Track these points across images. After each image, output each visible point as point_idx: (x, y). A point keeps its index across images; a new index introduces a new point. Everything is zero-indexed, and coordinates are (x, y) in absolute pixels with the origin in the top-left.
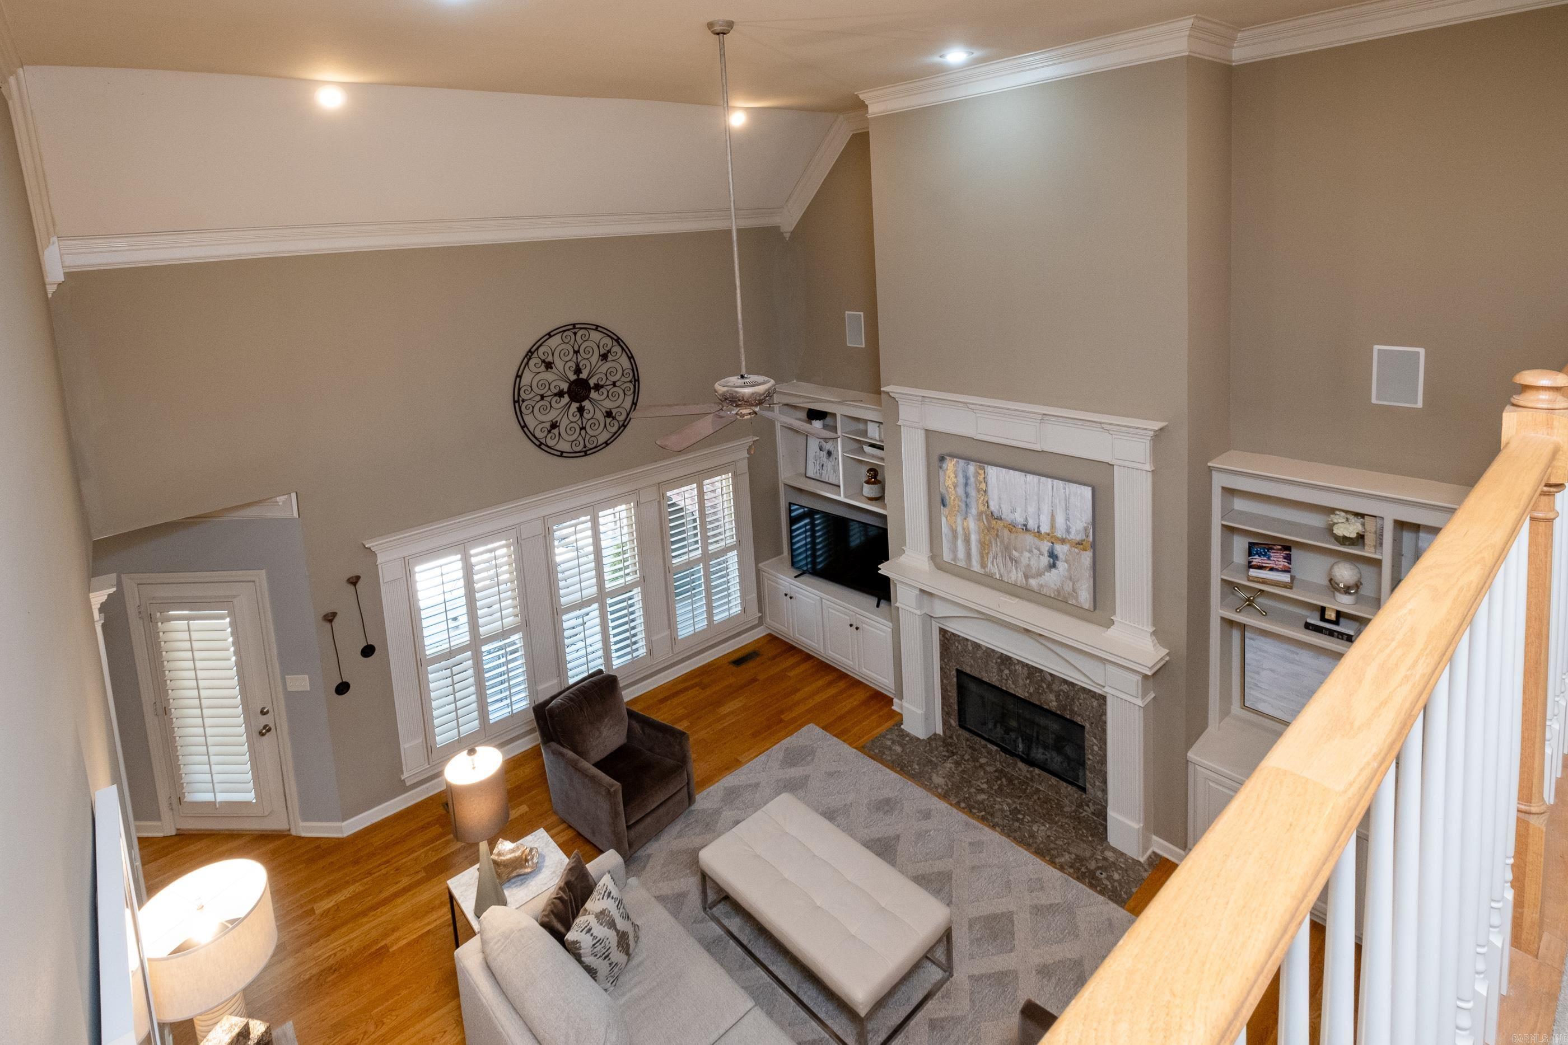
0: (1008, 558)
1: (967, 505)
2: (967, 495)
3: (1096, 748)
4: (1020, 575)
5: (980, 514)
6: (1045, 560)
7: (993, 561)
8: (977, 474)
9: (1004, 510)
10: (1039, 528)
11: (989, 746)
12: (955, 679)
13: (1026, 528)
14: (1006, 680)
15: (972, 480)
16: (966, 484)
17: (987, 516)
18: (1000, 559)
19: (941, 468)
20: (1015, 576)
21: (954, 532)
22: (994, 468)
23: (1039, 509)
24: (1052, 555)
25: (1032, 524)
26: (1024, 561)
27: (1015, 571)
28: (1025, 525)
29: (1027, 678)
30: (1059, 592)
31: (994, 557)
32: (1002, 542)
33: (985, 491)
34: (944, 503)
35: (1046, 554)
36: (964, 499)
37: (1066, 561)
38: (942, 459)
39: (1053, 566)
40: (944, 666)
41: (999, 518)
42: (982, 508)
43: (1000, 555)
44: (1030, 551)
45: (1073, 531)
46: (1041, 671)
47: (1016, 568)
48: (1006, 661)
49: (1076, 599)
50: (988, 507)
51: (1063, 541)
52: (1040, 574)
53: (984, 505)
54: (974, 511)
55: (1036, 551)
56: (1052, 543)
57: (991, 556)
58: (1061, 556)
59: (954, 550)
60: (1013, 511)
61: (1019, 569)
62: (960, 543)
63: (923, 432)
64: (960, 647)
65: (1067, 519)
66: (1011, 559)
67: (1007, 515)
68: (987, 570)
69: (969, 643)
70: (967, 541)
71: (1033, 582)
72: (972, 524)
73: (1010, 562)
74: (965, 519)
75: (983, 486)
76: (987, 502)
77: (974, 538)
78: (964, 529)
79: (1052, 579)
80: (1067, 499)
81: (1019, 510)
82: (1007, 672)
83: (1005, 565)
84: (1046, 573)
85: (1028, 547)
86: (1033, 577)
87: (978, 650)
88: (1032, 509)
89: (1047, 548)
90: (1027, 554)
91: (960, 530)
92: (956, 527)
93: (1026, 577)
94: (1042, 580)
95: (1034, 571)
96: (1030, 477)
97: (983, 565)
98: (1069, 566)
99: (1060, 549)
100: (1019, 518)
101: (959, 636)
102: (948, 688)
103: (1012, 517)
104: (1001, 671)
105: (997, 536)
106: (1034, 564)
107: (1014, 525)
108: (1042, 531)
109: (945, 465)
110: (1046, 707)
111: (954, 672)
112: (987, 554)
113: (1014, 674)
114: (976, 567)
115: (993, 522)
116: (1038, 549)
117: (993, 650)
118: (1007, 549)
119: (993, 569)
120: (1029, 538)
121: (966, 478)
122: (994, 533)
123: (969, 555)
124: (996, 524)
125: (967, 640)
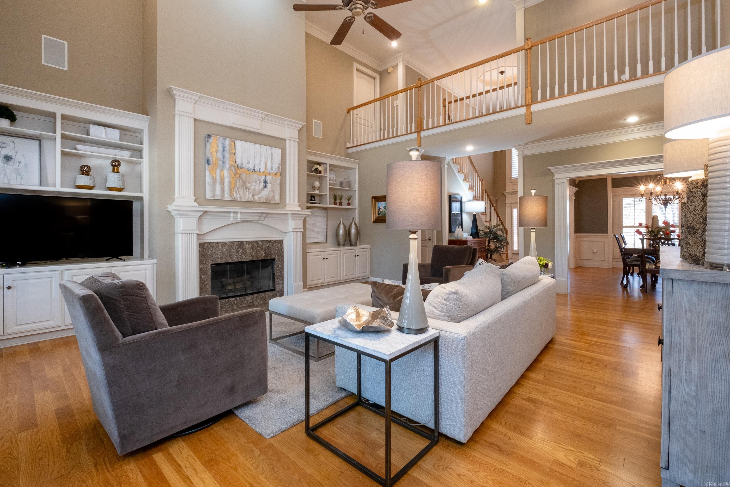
0: (245, 188)
1: (223, 162)
2: (224, 157)
4: (251, 195)
5: (231, 167)
6: (262, 185)
7: (237, 192)
8: (230, 144)
9: (244, 162)
10: (260, 170)
11: (231, 299)
12: (210, 272)
13: (254, 171)
14: (241, 255)
15: (227, 148)
16: (224, 151)
17: (235, 167)
18: (240, 190)
19: (208, 141)
20: (248, 197)
21: (214, 180)
22: (240, 141)
23: (260, 160)
24: (265, 182)
25: (257, 169)
26: (253, 188)
27: (248, 194)
28: (254, 169)
29: (251, 249)
30: (267, 199)
31: (237, 190)
32: (242, 180)
33: (234, 154)
34: (208, 163)
35: (263, 182)
36: (222, 159)
37: (271, 183)
38: (209, 136)
39: (265, 187)
40: (202, 267)
41: (241, 168)
42: (232, 163)
43: (240, 187)
44: (256, 182)
45: (274, 169)
46: (257, 241)
47: (249, 192)
48: (241, 244)
49: (274, 201)
50: (235, 162)
51: (270, 174)
52: (259, 192)
53: (233, 161)
54: (227, 166)
55: (258, 182)
56: (265, 176)
57: (236, 189)
58: (269, 181)
59: (214, 191)
60: (248, 163)
61: (250, 193)
62: (218, 187)
63: (192, 120)
64: (214, 250)
65: (272, 164)
66: (246, 188)
67: (245, 165)
68: (233, 197)
69: (220, 245)
70: (222, 183)
71: (256, 197)
72: (226, 173)
73: (245, 190)
74: (222, 171)
75: (233, 151)
76: (235, 160)
77: (226, 181)
78: (221, 176)
79: (265, 193)
80: (272, 155)
81: (251, 162)
82: (241, 251)
83: (243, 192)
84: (262, 191)
85: (255, 180)
86: (256, 195)
87: (225, 246)
88: (257, 161)
89: (263, 179)
90: (254, 184)
91: (218, 178)
92: (216, 176)
93: (253, 195)
94: (260, 195)
95: (257, 192)
96: (257, 146)
97: (231, 195)
98: (272, 186)
99: (269, 178)
100: (251, 166)
101: (213, 243)
102: (205, 280)
103: (247, 166)
104: (238, 252)
105: (240, 177)
106: (257, 188)
107: (248, 170)
108: (262, 171)
109: (211, 140)
110: (260, 259)
111: (210, 267)
112: (234, 188)
113: (245, 250)
114: (227, 197)
115: (238, 170)
116: (259, 180)
117: (233, 242)
118: (244, 183)
119: (237, 196)
120: (255, 176)
121: (224, 147)
122: (238, 176)
123: (223, 191)
124: (239, 171)
125: (218, 243)
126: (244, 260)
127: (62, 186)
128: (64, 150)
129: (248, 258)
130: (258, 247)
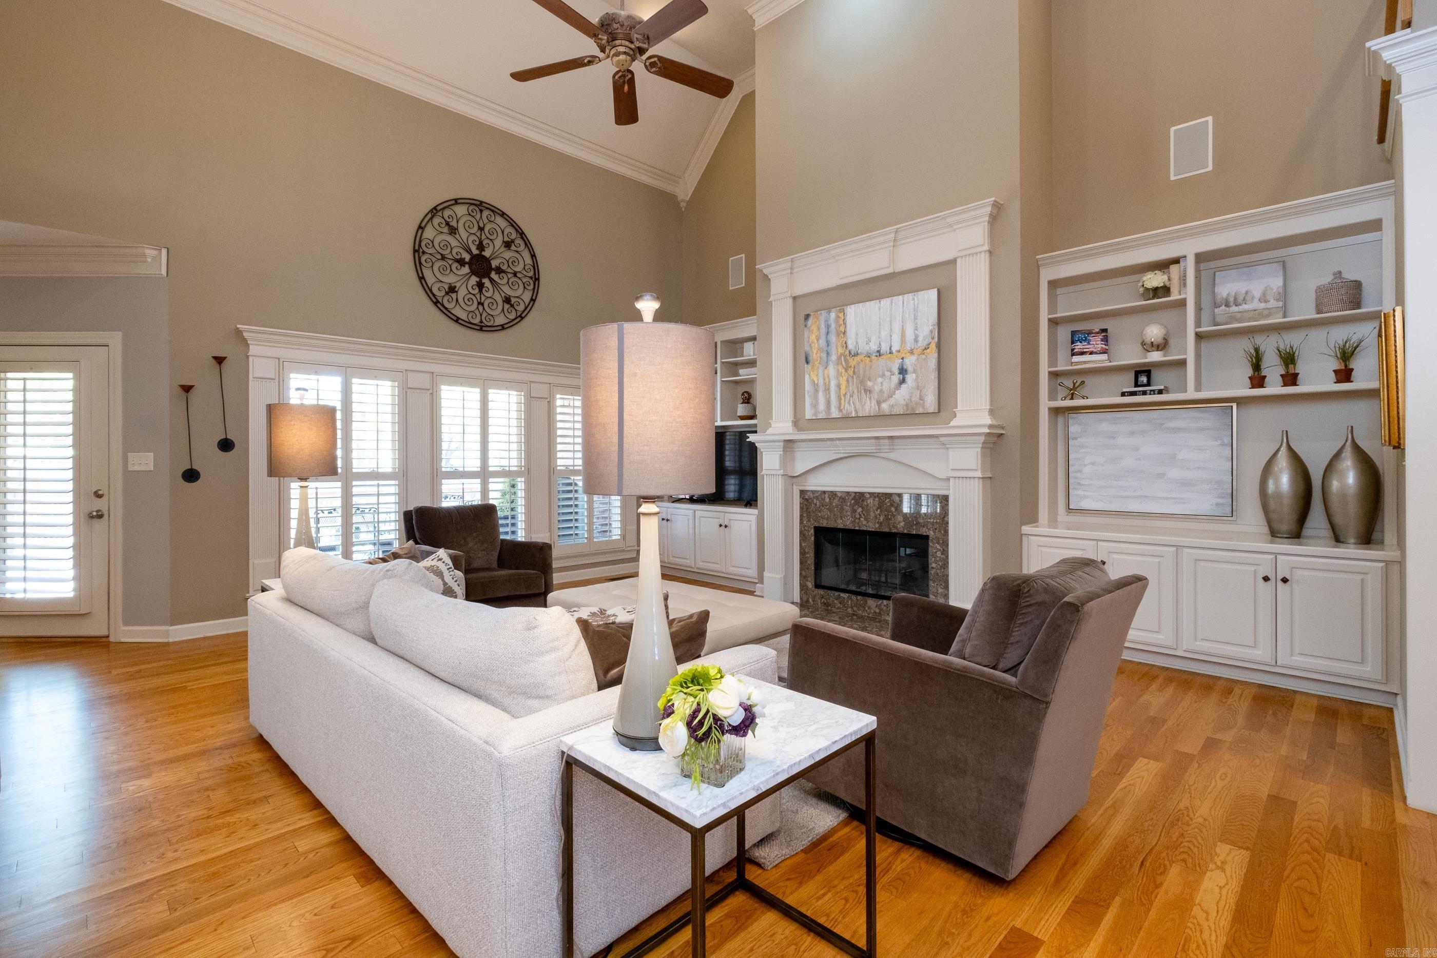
0: (863, 391)
1: (828, 353)
2: (828, 343)
3: (939, 554)
4: (874, 403)
5: (839, 358)
6: (896, 378)
7: (850, 401)
8: (838, 317)
9: (860, 344)
10: (890, 349)
11: (843, 595)
12: (813, 538)
13: (879, 353)
14: (859, 519)
15: (833, 326)
16: (828, 333)
17: (845, 356)
18: (855, 396)
19: (806, 326)
20: (869, 407)
21: (816, 386)
22: (853, 306)
23: (891, 329)
24: (903, 371)
25: (885, 348)
26: (877, 388)
27: (869, 402)
28: (879, 351)
29: (878, 508)
30: (907, 405)
31: (850, 396)
32: (858, 377)
33: (844, 333)
34: (807, 362)
35: (896, 371)
36: (825, 348)
37: (914, 372)
38: (807, 318)
39: (903, 381)
40: (803, 529)
41: (856, 354)
42: (841, 351)
43: (856, 391)
44: (883, 376)
45: (920, 339)
46: (891, 495)
47: (870, 398)
48: (859, 498)
49: (923, 407)
50: (846, 347)
51: (911, 352)
52: (891, 395)
53: (843, 347)
54: (834, 357)
55: (888, 374)
56: (903, 358)
57: (848, 395)
58: (910, 369)
59: (815, 405)
60: (869, 341)
61: (872, 398)
62: (821, 395)
63: (790, 300)
64: (818, 503)
65: (916, 329)
66: (866, 391)
67: (863, 348)
68: (844, 412)
69: (827, 495)
70: (827, 389)
71: (885, 406)
72: (832, 371)
73: (865, 395)
74: (826, 368)
75: (842, 328)
76: (846, 343)
77: (833, 384)
78: (824, 379)
79: (902, 396)
80: (916, 310)
81: (873, 339)
82: (860, 510)
83: (860, 400)
84: (897, 392)
85: (881, 373)
86: (884, 401)
87: (834, 499)
88: (884, 334)
89: (897, 366)
90: (880, 380)
91: (821, 382)
92: (818, 380)
93: (879, 403)
94: (892, 401)
95: (885, 395)
96: (883, 302)
97: (840, 410)
98: (917, 376)
99: (910, 362)
100: (873, 346)
101: (817, 492)
102: (806, 550)
103: (867, 348)
104: (854, 511)
105: (854, 372)
106: (886, 387)
107: (869, 356)
108: (894, 350)
109: (810, 322)
110: (894, 531)
111: (812, 531)
112: (845, 395)
113: (866, 509)
114: (835, 413)
115: (850, 360)
116: (890, 370)
117: (848, 493)
118: (862, 382)
119: (849, 409)
120: (882, 362)
121: (828, 326)
122: (851, 371)
123: (828, 403)
124: (853, 362)
125: (824, 492)
126: (865, 529)
127: (722, 420)
128: (723, 379)
129: (872, 526)
130: (892, 505)
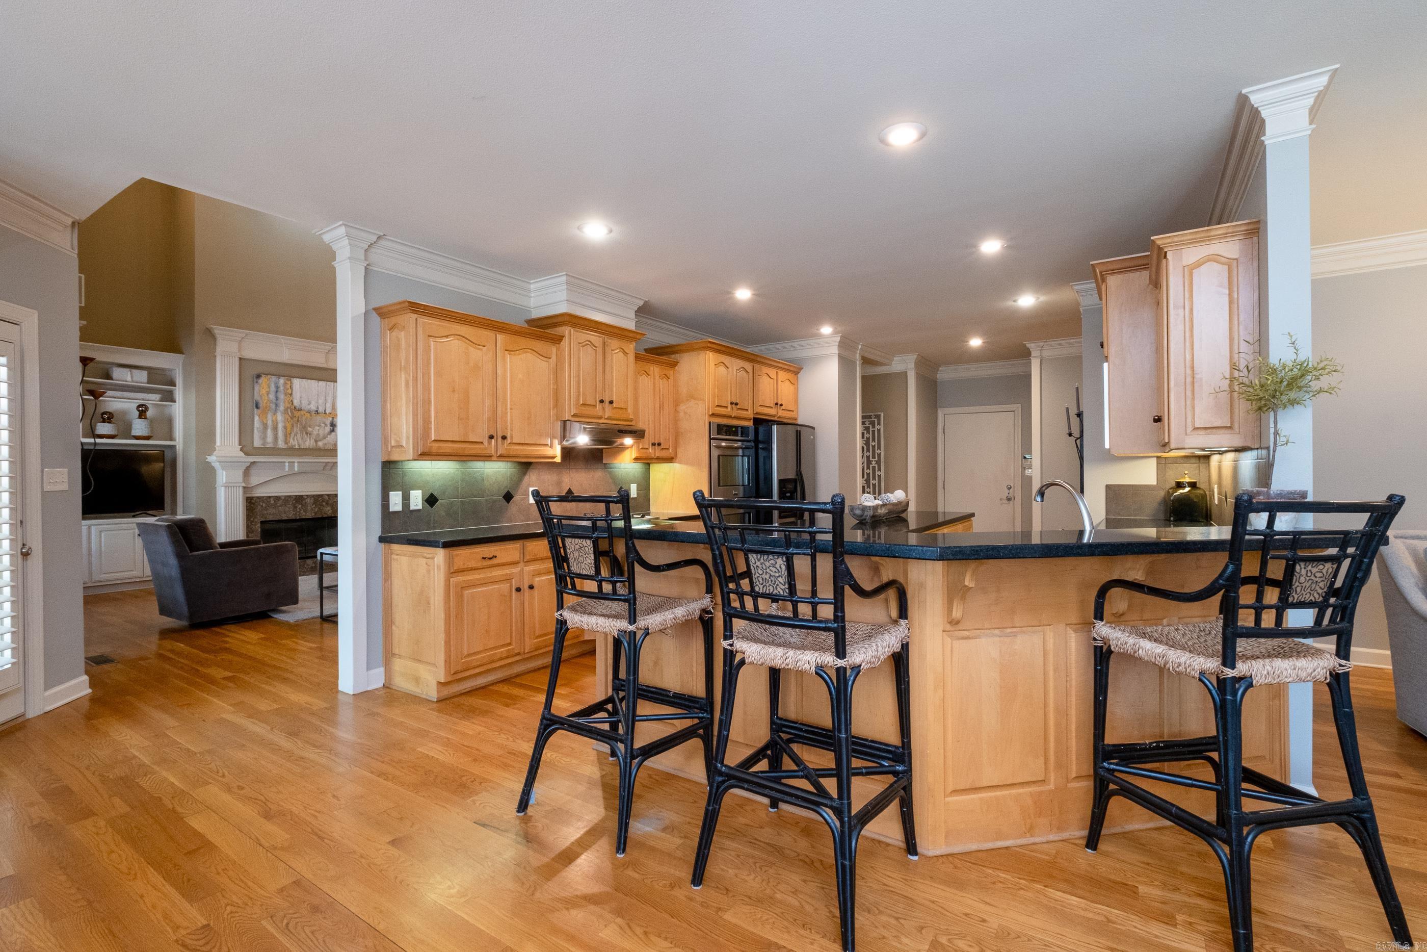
0: (304, 433)
1: (277, 405)
2: (277, 399)
4: (312, 441)
5: (286, 410)
6: (328, 429)
7: (294, 438)
8: (285, 384)
9: (303, 402)
10: (325, 411)
12: (259, 530)
13: (317, 412)
14: (300, 512)
15: (282, 388)
16: (277, 392)
17: (291, 409)
18: (299, 435)
19: (257, 382)
20: (309, 443)
21: (265, 426)
22: (298, 379)
23: (326, 400)
24: (332, 425)
25: (321, 410)
26: (315, 433)
27: (309, 440)
31: (295, 436)
32: (301, 424)
33: (291, 394)
34: (257, 407)
35: (329, 425)
36: (274, 401)
38: (258, 376)
39: (333, 430)
40: (250, 524)
41: (300, 410)
42: (288, 405)
43: (299, 432)
44: (319, 426)
46: (322, 496)
47: (310, 438)
48: (300, 499)
50: (292, 404)
52: (325, 438)
53: (290, 403)
54: (282, 408)
55: (323, 425)
56: (333, 418)
57: (293, 435)
58: (337, 424)
59: (264, 438)
60: (309, 404)
61: (312, 439)
62: (270, 433)
63: (237, 360)
64: (264, 505)
66: (307, 433)
67: (305, 406)
68: (289, 445)
69: (272, 499)
70: (275, 429)
71: (320, 444)
72: (280, 417)
73: (306, 436)
74: (275, 414)
75: (289, 391)
76: (292, 401)
77: (280, 426)
78: (273, 421)
79: (332, 438)
81: (313, 403)
82: (300, 506)
83: (302, 438)
84: (329, 436)
85: (318, 423)
86: (320, 440)
87: (278, 501)
88: (320, 401)
89: (329, 421)
90: (317, 428)
91: (270, 423)
92: (267, 421)
93: (316, 441)
94: (325, 441)
95: (321, 436)
96: (321, 383)
97: (286, 443)
99: (337, 420)
100: (313, 407)
101: (263, 497)
103: (309, 407)
104: (296, 507)
105: (298, 421)
106: (321, 432)
107: (309, 412)
108: (327, 412)
109: (260, 381)
110: (325, 516)
111: (259, 525)
112: (290, 434)
113: (305, 506)
114: (281, 444)
115: (296, 413)
116: (324, 423)
117: (290, 496)
118: (304, 428)
119: (293, 442)
120: (319, 418)
121: (277, 387)
122: (296, 419)
123: (276, 438)
124: (297, 414)
125: (270, 497)
126: (304, 517)
129: (309, 515)
130: (323, 501)
